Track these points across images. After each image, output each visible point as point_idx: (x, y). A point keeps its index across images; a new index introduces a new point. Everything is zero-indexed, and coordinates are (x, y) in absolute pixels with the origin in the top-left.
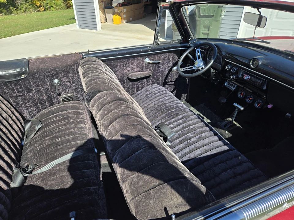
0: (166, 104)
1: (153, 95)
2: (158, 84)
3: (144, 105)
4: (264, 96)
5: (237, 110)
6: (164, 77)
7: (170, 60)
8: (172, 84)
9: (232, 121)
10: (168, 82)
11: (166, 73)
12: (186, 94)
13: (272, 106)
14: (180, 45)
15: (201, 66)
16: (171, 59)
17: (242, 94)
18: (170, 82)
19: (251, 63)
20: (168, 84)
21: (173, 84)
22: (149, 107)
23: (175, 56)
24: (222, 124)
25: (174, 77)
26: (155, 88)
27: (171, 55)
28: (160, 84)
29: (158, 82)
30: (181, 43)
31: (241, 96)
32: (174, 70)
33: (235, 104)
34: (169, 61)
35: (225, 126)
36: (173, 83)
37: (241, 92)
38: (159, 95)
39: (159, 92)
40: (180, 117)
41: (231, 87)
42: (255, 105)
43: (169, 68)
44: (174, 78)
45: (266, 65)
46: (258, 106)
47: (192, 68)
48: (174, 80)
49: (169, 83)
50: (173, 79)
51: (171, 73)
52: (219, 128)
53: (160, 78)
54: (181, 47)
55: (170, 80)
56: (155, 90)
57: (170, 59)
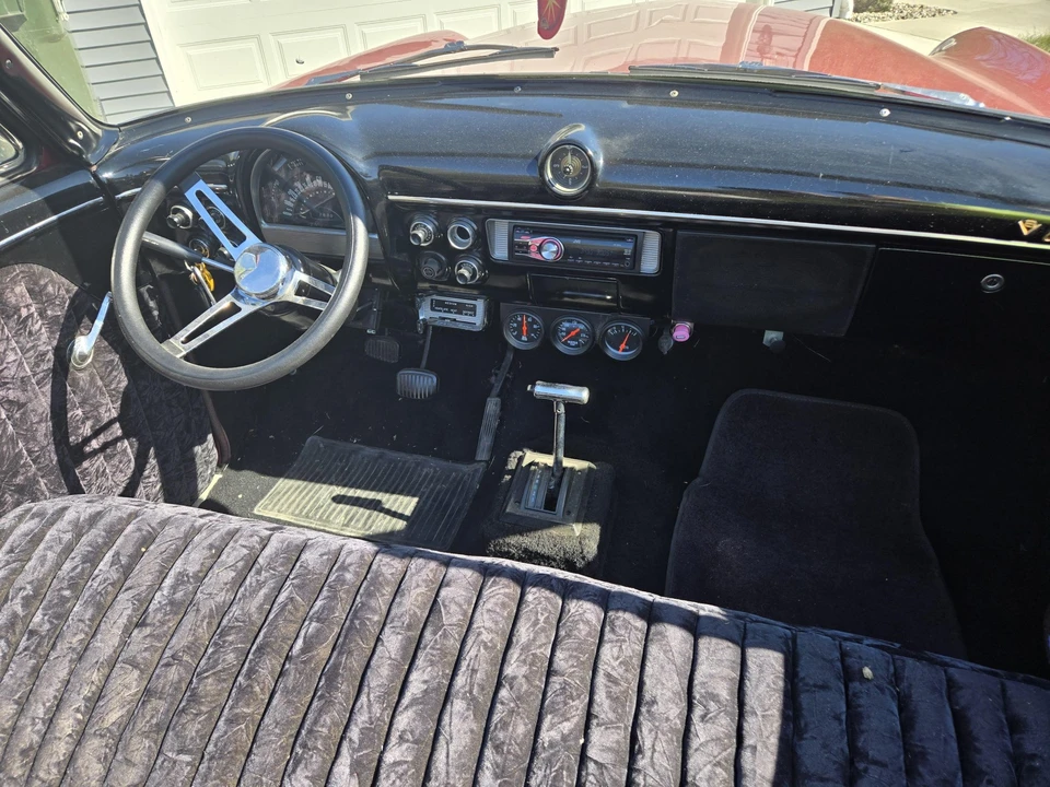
0: (224, 610)
1: (64, 600)
2: (28, 492)
3: (50, 722)
4: (609, 297)
5: (562, 409)
6: (44, 429)
7: (24, 313)
8: (118, 439)
9: (558, 462)
10: (87, 440)
11: (43, 402)
12: (210, 437)
13: (688, 325)
14: (33, 197)
15: (284, 281)
16: (27, 306)
17: (525, 328)
18: (96, 434)
19: (549, 175)
20: (95, 453)
21: (119, 433)
22: (113, 715)
23: (42, 275)
24: (530, 505)
25: (102, 394)
26: (36, 539)
27: (14, 281)
28: (42, 482)
29: (19, 480)
30: (31, 183)
31: (524, 338)
32: (83, 358)
33: (541, 389)
34: (23, 322)
35: (550, 503)
36: (117, 430)
37: (516, 321)
38: (114, 576)
39: (93, 558)
40: (393, 643)
41: (459, 317)
42: (610, 355)
43: (48, 365)
44: (107, 400)
45: (631, 162)
46: (620, 353)
47: (235, 309)
48: (110, 410)
49: (95, 444)
50: (102, 410)
51: (75, 383)
52: (536, 530)
53: (19, 455)
54: (54, 204)
55: (89, 424)
56: (46, 552)
57: (17, 310)
